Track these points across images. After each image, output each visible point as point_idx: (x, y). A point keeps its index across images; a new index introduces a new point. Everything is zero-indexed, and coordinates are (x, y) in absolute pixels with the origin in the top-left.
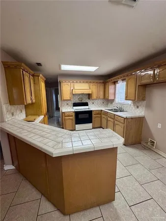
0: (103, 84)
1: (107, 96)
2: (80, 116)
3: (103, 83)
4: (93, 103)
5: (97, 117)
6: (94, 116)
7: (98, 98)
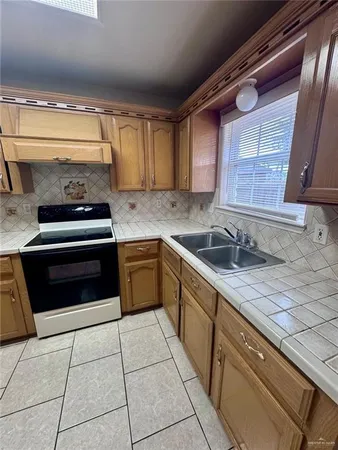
0: (169, 126)
1: (184, 176)
2: (55, 273)
3: (168, 119)
4: (133, 206)
5: (143, 268)
6: (125, 266)
7: (147, 187)
